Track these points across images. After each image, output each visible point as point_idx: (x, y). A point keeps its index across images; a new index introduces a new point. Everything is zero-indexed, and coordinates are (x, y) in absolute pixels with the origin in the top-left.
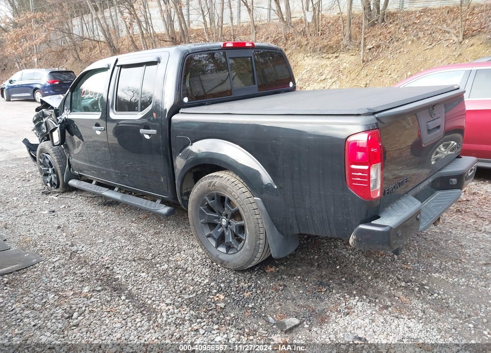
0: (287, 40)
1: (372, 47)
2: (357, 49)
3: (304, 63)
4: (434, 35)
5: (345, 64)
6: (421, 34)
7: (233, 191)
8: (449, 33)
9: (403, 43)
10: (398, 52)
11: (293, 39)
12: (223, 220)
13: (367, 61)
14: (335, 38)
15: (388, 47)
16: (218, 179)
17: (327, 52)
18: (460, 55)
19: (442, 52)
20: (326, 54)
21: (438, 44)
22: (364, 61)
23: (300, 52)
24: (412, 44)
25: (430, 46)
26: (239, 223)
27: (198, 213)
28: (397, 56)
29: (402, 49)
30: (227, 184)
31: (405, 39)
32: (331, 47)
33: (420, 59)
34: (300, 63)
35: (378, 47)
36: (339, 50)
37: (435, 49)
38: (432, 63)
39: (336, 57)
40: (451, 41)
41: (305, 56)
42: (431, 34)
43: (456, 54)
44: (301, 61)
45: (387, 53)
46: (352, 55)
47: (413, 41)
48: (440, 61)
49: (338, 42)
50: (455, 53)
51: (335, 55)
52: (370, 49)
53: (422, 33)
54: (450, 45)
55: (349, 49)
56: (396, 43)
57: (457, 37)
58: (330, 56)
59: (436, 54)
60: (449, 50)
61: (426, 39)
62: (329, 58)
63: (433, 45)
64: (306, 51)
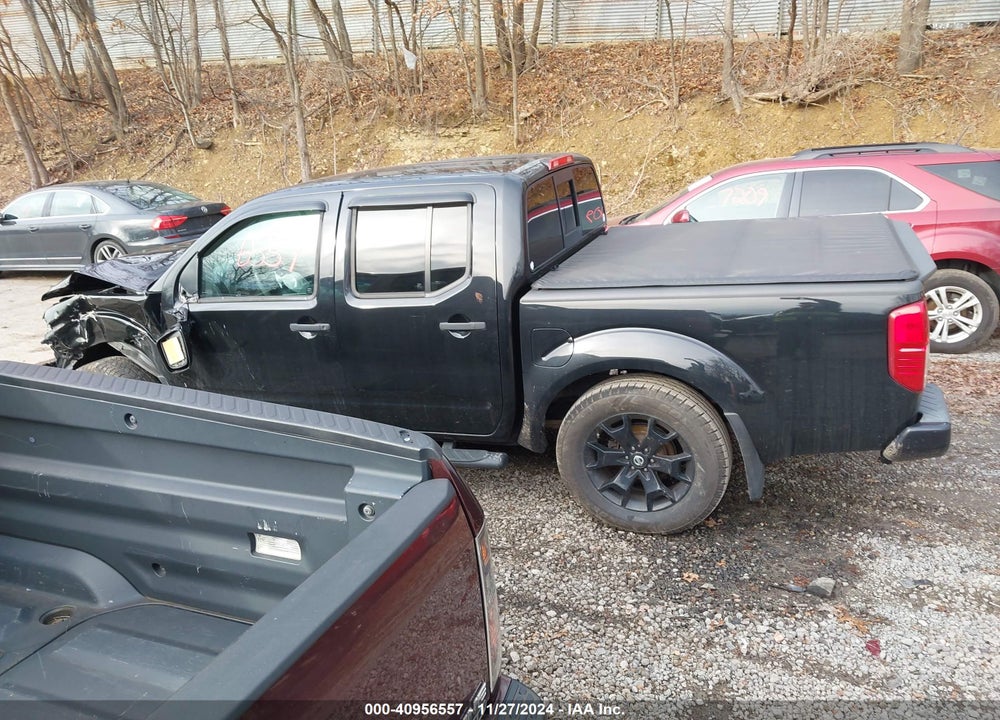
0: (354, 99)
1: (529, 114)
2: (502, 119)
3: (401, 145)
4: (630, 94)
5: (483, 149)
6: (607, 93)
7: (672, 408)
8: (653, 91)
9: (581, 108)
10: (576, 124)
11: (368, 98)
12: (637, 457)
13: (525, 142)
14: (455, 98)
15: (558, 116)
16: (635, 392)
17: (445, 125)
18: (680, 129)
19: (649, 124)
20: (443, 129)
21: (641, 111)
22: (519, 142)
23: (388, 124)
24: (597, 111)
25: (628, 115)
26: (679, 457)
27: (582, 454)
28: (576, 130)
29: (582, 119)
30: (657, 398)
31: (584, 101)
32: (452, 115)
33: (615, 137)
34: (394, 146)
35: (540, 114)
36: (469, 121)
37: (637, 120)
38: (638, 143)
39: (465, 134)
40: (661, 105)
41: (402, 131)
42: (624, 93)
43: (674, 127)
44: (393, 141)
45: (558, 127)
46: (495, 130)
47: (597, 105)
48: (650, 140)
49: (464, 105)
50: (671, 127)
51: (462, 130)
52: (526, 119)
53: (610, 91)
54: (660, 112)
55: (486, 120)
56: (569, 108)
57: (669, 98)
58: (453, 132)
59: (641, 128)
60: (659, 121)
61: (619, 100)
62: (450, 136)
63: (633, 111)
64: (401, 123)
